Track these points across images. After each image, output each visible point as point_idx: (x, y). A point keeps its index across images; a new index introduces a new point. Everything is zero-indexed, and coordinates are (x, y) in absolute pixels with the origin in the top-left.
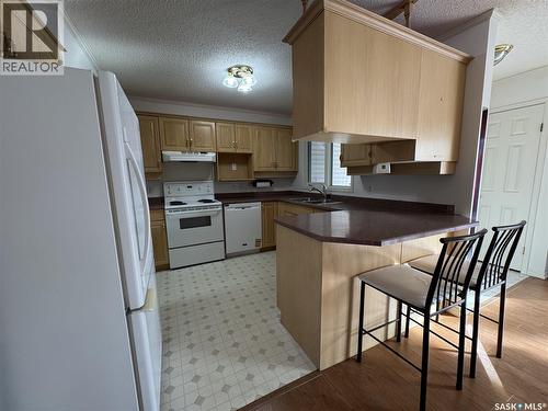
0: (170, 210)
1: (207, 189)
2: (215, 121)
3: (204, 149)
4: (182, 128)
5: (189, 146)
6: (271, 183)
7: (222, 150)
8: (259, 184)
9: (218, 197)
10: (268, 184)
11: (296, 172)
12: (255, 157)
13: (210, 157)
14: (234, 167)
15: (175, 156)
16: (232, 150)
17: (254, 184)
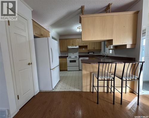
0: (68, 58)
1: (77, 54)
2: (79, 39)
3: (76, 45)
4: (71, 41)
5: (73, 45)
6: (94, 53)
7: (80, 45)
8: (90, 53)
9: (79, 56)
10: (92, 53)
11: (101, 50)
12: (88, 46)
13: (77, 47)
14: (84, 49)
15: (70, 47)
16: (82, 45)
17: (89, 53)
